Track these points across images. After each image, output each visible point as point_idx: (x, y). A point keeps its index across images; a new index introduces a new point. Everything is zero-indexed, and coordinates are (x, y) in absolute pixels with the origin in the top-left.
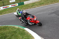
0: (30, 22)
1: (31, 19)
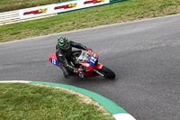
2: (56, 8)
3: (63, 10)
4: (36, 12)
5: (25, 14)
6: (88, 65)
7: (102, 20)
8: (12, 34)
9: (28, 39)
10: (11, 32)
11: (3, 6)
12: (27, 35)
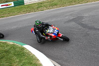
6: (53, 35)
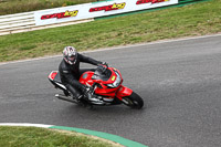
0: (96, 95)
1: (97, 83)
2: (92, 10)
3: (102, 13)
4: (61, 16)
5: (43, 18)
7: (165, 31)
8: (22, 49)
9: (47, 57)
10: (21, 46)
11: (10, 5)
12: (45, 52)
